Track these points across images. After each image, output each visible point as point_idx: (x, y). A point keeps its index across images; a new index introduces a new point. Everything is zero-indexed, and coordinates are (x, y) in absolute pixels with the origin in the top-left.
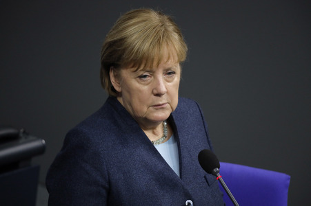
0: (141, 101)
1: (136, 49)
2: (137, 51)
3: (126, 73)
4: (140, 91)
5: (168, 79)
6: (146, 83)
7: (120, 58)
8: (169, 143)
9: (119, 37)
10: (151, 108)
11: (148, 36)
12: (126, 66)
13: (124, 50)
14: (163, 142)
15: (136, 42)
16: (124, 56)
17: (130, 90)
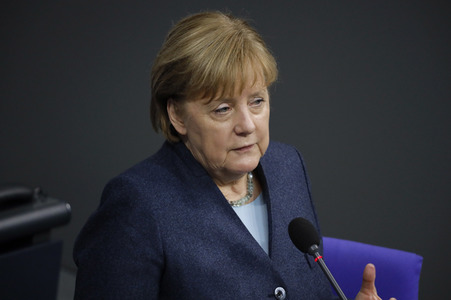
0: (217, 145)
1: (207, 71)
2: (210, 74)
3: (193, 107)
4: (216, 131)
5: (255, 111)
6: (224, 118)
7: (183, 86)
8: (255, 205)
9: (180, 57)
10: (233, 153)
11: (222, 51)
12: (193, 97)
13: (190, 74)
14: (246, 203)
15: (206, 62)
16: (190, 83)
17: (200, 131)
